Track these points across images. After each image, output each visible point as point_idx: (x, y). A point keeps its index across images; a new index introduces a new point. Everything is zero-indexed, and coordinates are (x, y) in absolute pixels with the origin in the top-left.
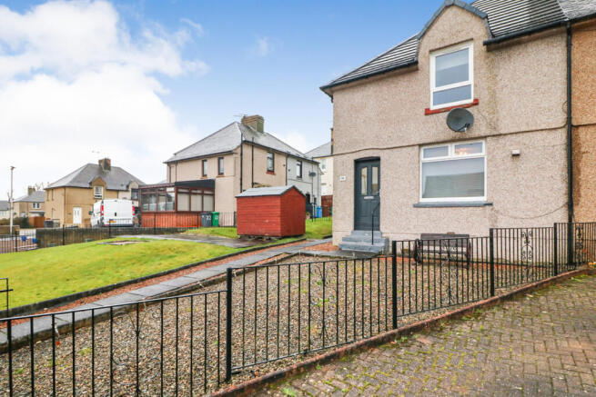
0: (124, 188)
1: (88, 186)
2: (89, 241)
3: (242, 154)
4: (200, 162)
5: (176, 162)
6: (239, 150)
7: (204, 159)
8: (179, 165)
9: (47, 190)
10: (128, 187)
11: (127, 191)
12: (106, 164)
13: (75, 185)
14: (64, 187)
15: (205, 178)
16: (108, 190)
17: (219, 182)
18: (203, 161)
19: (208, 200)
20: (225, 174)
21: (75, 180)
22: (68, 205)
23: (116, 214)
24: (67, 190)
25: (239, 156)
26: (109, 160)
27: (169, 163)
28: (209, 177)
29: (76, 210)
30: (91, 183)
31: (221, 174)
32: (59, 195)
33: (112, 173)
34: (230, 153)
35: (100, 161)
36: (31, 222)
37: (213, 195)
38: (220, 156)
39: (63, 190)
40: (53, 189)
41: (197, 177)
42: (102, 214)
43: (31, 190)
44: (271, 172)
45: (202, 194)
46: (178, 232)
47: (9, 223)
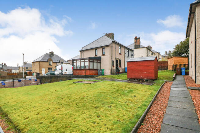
0: (58, 62)
1: (47, 61)
2: (61, 81)
3: (112, 47)
4: (94, 50)
5: (84, 51)
6: (111, 45)
7: (96, 49)
8: (85, 52)
9: (33, 62)
10: (59, 61)
11: (59, 63)
12: (52, 54)
13: (43, 60)
14: (39, 61)
15: (96, 56)
16: (53, 62)
17: (103, 57)
18: (95, 50)
19: (99, 64)
20: (105, 54)
21: (42, 59)
22: (41, 67)
23: (67, 70)
24: (40, 62)
25: (111, 47)
26: (53, 52)
27: (81, 51)
28: (98, 56)
29: (43, 69)
30: (48, 60)
31: (103, 54)
32: (37, 64)
33: (54, 56)
34: (108, 46)
35: (50, 53)
36: (28, 73)
37: (100, 63)
38: (103, 47)
39: (39, 63)
40: (35, 62)
41: (93, 55)
42: (62, 70)
43: (25, 63)
44: (120, 54)
45: (97, 62)
46: (94, 77)
47: (22, 74)
